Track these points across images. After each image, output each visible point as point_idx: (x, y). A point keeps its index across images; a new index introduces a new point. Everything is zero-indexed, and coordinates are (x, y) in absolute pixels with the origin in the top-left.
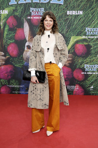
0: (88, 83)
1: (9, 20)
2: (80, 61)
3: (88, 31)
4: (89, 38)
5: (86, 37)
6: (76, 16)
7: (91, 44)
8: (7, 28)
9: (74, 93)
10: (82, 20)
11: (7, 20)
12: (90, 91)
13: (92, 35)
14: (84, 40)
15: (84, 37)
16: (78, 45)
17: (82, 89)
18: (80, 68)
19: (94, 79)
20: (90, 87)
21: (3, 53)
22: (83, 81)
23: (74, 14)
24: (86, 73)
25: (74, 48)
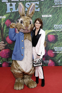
0: (57, 58)
1: (6, 22)
2: (51, 45)
3: (55, 27)
4: (56, 31)
5: (55, 30)
6: (48, 18)
7: (58, 34)
8: (5, 27)
9: (49, 65)
10: (51, 20)
11: (5, 21)
12: (58, 64)
13: (58, 29)
14: (53, 32)
15: (53, 30)
16: (49, 36)
17: (53, 63)
18: (51, 50)
19: (61, 56)
20: (58, 61)
21: (3, 42)
22: (54, 57)
23: (46, 16)
24: (55, 52)
25: (47, 37)
